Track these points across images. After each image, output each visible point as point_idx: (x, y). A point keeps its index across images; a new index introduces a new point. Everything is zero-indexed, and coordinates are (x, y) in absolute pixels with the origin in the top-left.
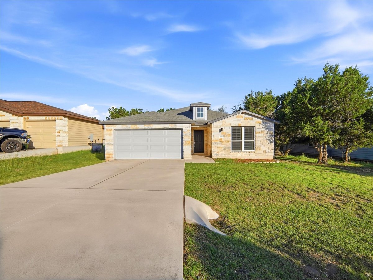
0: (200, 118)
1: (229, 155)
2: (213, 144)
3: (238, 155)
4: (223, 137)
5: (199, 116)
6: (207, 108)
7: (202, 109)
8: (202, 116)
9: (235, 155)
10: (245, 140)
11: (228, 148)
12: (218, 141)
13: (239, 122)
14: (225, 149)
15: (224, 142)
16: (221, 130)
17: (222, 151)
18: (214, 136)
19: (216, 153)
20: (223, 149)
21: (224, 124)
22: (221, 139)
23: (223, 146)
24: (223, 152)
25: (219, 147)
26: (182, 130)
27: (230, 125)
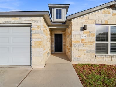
0: (59, 19)
1: (93, 60)
2: (73, 46)
3: (104, 60)
4: (85, 37)
5: (57, 17)
6: (65, 9)
7: (60, 10)
8: (60, 17)
9: (101, 59)
10: (112, 41)
11: (92, 51)
12: (80, 42)
13: (106, 19)
14: (88, 52)
15: (88, 43)
16: (84, 28)
17: (84, 54)
18: (75, 36)
19: (77, 57)
20: (85, 52)
21: (87, 21)
22: (83, 39)
23: (86, 48)
24: (85, 56)
25: (81, 50)
26: (30, 26)
27: (94, 23)
